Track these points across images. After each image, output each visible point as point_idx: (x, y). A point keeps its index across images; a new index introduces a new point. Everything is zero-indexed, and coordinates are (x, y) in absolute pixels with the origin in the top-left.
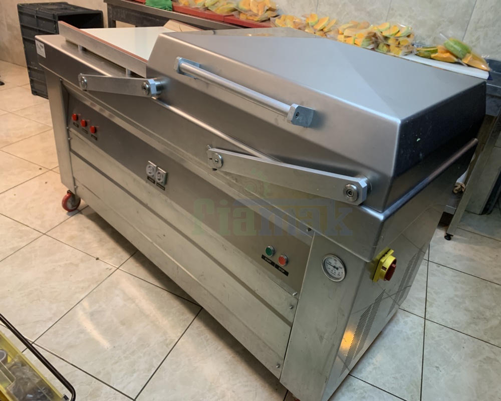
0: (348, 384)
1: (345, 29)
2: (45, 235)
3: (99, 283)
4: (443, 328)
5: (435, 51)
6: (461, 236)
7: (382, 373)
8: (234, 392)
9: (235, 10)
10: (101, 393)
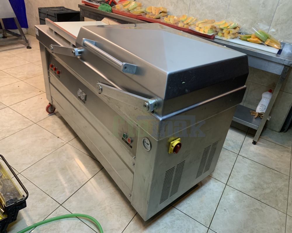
0: (172, 212)
1: (199, 24)
2: (35, 124)
3: (56, 149)
4: (235, 191)
5: (250, 37)
6: (263, 143)
7: (192, 209)
8: (111, 207)
9: (143, 12)
10: (46, 200)
